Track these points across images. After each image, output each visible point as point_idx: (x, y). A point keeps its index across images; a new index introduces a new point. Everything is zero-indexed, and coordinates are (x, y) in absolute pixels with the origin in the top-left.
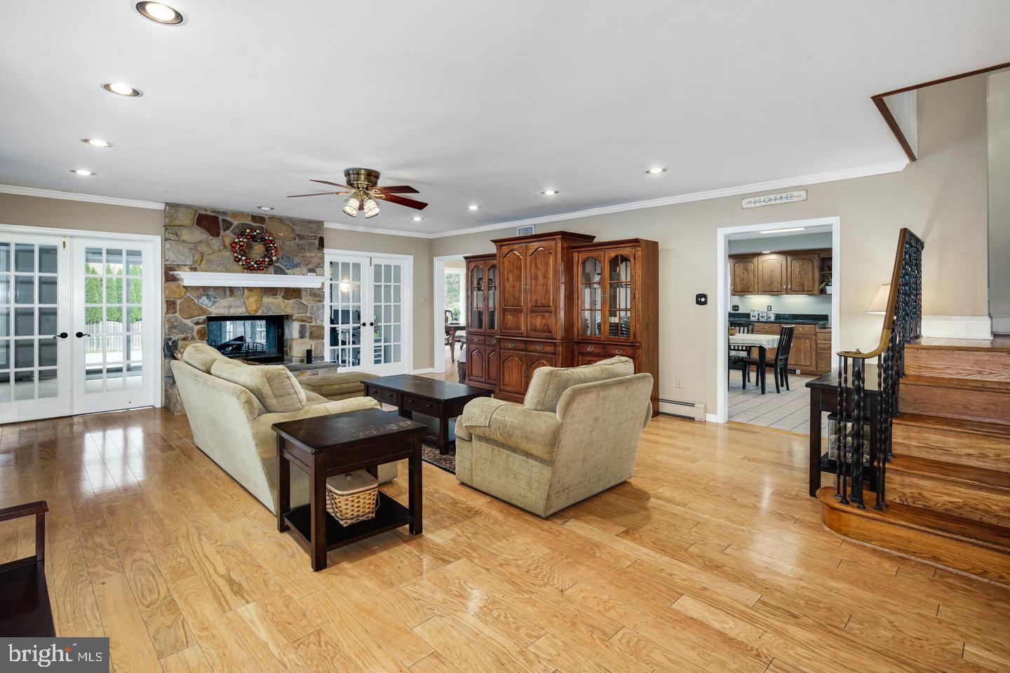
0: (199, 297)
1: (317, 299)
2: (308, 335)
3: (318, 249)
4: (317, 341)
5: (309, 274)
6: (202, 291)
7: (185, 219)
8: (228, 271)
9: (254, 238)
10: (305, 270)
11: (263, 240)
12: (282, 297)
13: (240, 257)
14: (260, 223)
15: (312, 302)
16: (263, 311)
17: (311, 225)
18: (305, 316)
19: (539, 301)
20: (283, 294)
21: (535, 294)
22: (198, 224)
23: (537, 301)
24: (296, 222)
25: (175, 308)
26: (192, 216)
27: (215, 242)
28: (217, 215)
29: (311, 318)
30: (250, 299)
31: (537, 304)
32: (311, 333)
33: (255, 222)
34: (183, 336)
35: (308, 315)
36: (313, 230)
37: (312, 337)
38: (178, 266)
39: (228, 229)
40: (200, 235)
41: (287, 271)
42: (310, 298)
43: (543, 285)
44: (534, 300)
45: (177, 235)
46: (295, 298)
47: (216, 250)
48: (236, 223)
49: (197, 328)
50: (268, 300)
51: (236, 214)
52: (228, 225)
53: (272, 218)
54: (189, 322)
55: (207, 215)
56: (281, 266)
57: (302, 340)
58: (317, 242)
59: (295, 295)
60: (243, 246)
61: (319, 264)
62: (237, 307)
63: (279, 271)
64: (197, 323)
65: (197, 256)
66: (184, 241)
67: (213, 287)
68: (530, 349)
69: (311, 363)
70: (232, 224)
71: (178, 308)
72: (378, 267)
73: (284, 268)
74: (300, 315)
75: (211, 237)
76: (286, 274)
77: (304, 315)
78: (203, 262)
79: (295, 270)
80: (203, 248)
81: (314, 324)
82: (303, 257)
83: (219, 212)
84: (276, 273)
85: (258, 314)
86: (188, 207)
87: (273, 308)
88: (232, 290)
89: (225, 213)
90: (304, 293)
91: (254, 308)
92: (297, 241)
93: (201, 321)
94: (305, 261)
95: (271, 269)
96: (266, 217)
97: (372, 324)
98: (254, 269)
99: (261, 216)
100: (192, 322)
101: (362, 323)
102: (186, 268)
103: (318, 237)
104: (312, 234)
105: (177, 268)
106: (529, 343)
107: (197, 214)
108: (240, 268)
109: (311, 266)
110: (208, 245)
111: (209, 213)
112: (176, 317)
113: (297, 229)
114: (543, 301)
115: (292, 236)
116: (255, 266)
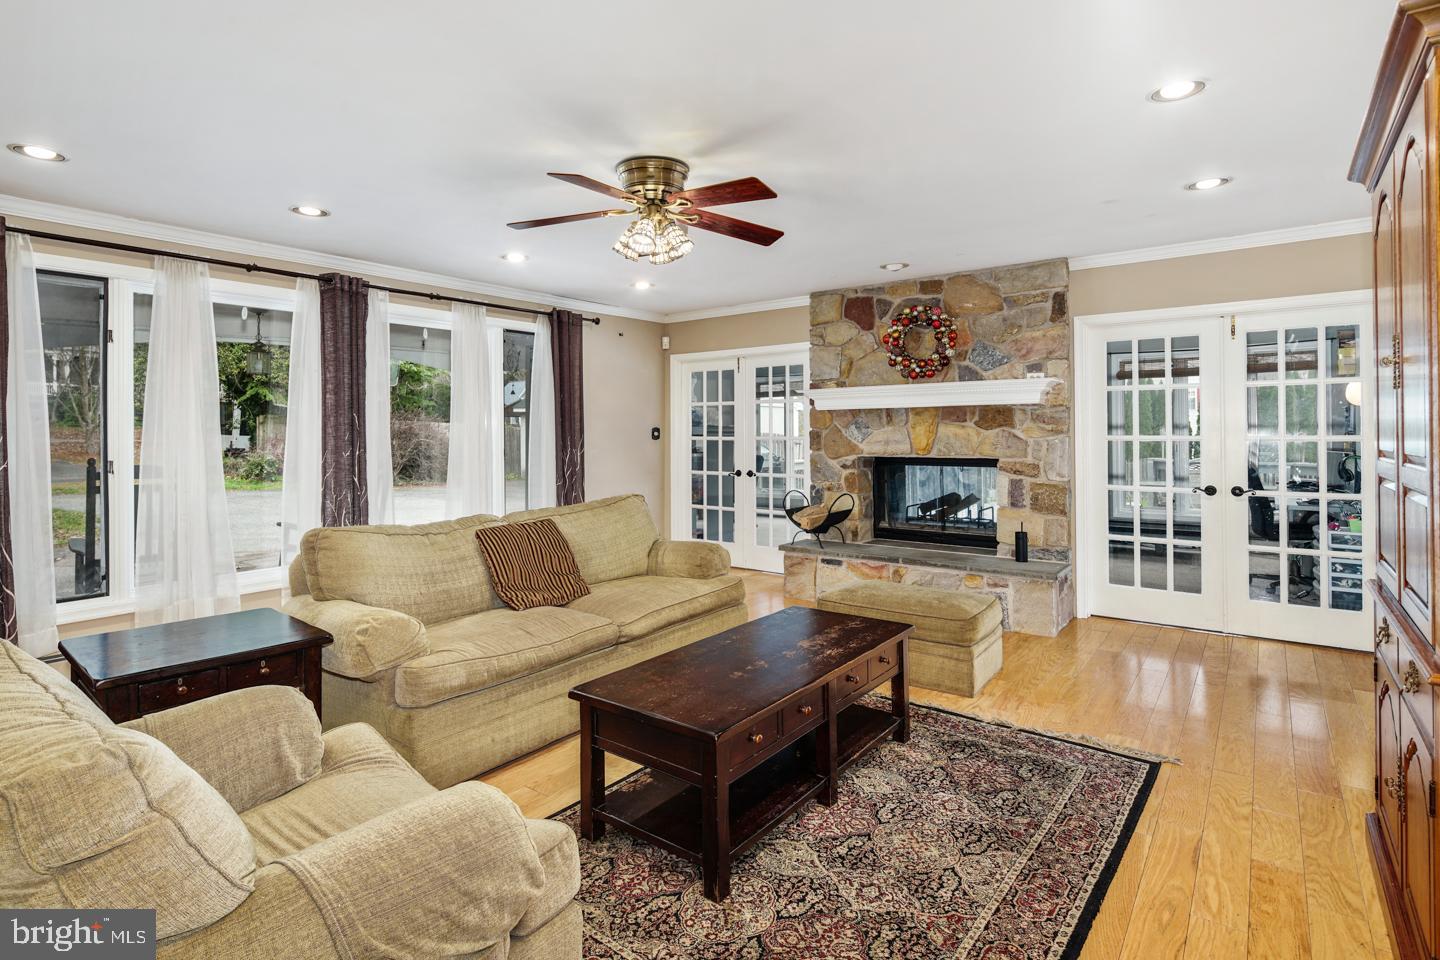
0: (847, 427)
1: (1049, 427)
2: (1027, 501)
3: (1053, 320)
4: (1050, 517)
5: (1029, 375)
6: (850, 418)
7: (831, 311)
8: (885, 382)
9: (913, 320)
10: (1020, 367)
11: (930, 322)
12: (976, 423)
13: (893, 357)
14: (933, 292)
15: (1037, 434)
16: (940, 450)
17: (1035, 273)
18: (1021, 463)
20: (976, 418)
22: (846, 316)
24: (1002, 275)
25: (819, 443)
26: (838, 305)
27: (868, 338)
28: (870, 296)
29: (1036, 467)
30: (918, 428)
32: (1035, 499)
33: (925, 294)
34: (828, 483)
35: (1030, 460)
36: (1039, 281)
37: (1037, 505)
38: (823, 381)
39: (885, 313)
40: (847, 331)
41: (984, 374)
42: (1031, 425)
45: (821, 336)
46: (1001, 426)
47: (869, 351)
48: (897, 301)
49: (845, 473)
50: (948, 430)
51: (895, 287)
52: (885, 307)
53: (955, 278)
54: (835, 464)
55: (858, 299)
56: (972, 365)
57: (1015, 510)
58: (1049, 305)
59: (1000, 419)
60: (899, 337)
61: (1050, 353)
62: (897, 442)
63: (970, 375)
64: (844, 467)
65: (845, 365)
66: (831, 345)
67: (864, 410)
69: (1025, 560)
70: (890, 304)
71: (823, 441)
72: (1258, 338)
73: (978, 369)
74: (1010, 460)
75: (863, 332)
76: (981, 379)
77: (1018, 460)
78: (853, 372)
79: (998, 371)
80: (854, 352)
81: (1041, 480)
82: (1016, 342)
83: (873, 290)
84: (962, 379)
85: (933, 455)
86: (833, 293)
87: (958, 444)
88: (889, 414)
89: (880, 289)
90: (1018, 416)
91: (924, 444)
92: (1005, 312)
93: (849, 463)
94: (1019, 351)
95: (954, 372)
96: (945, 279)
97: (1238, 491)
98: (918, 376)
99: (936, 279)
100: (838, 463)
101: (1203, 486)
102: (832, 383)
103: (1052, 295)
104: (1038, 292)
105: (821, 385)
107: (845, 300)
108: (898, 376)
109: (1034, 359)
110: (858, 343)
111: (860, 295)
112: (820, 456)
113: (1004, 287)
115: (993, 303)
116: (918, 370)
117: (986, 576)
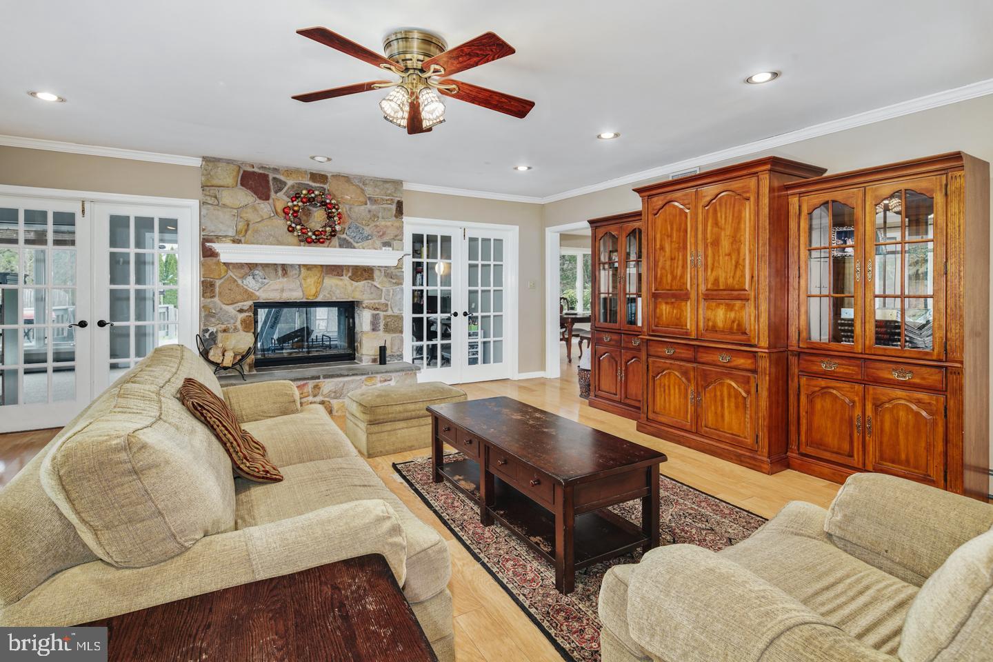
0: (243, 277)
1: (394, 281)
2: (382, 327)
3: (396, 216)
4: (394, 335)
5: (384, 248)
6: (246, 270)
7: (226, 177)
8: (280, 243)
9: (311, 200)
10: (378, 243)
11: (323, 204)
12: (350, 277)
13: (293, 225)
14: (321, 183)
15: (387, 285)
16: (325, 295)
17: (387, 185)
18: (379, 303)
19: (722, 280)
20: (350, 274)
21: (712, 270)
22: (242, 184)
23: (716, 281)
24: (367, 182)
25: (213, 291)
26: (235, 173)
27: (265, 208)
28: (266, 173)
29: (387, 305)
30: (308, 280)
31: (718, 286)
32: (386, 325)
33: (314, 182)
34: (223, 327)
35: (383, 301)
36: (389, 192)
37: (387, 329)
38: (218, 237)
39: (280, 190)
40: (244, 197)
41: (355, 244)
42: (385, 279)
43: (729, 255)
44: (711, 279)
45: (216, 197)
46: (366, 279)
47: (265, 217)
48: (290, 182)
49: (241, 316)
50: (330, 282)
51: (289, 172)
52: (280, 185)
53: (337, 176)
54: (231, 310)
55: (254, 173)
56: (348, 238)
57: (374, 333)
58: (394, 207)
59: (366, 275)
60: (298, 211)
61: (396, 236)
62: (291, 290)
63: (345, 244)
64: (241, 311)
65: (241, 225)
66: (224, 206)
67: (261, 264)
68: (701, 360)
69: (385, 363)
70: (285, 184)
71: (217, 290)
72: (473, 240)
73: (351, 240)
74: (372, 301)
75: (258, 201)
76: (354, 248)
77: (376, 301)
78: (249, 232)
79: (366, 243)
80: (249, 215)
81: (390, 312)
82: (376, 226)
83: (269, 169)
84: (341, 246)
85: (319, 299)
86: (229, 162)
87: (338, 291)
88: (285, 268)
89: (276, 170)
90: (376, 274)
91: (313, 291)
92: (369, 206)
93: (245, 308)
94: (378, 232)
95: (335, 241)
96: (329, 175)
97: (465, 314)
98: (313, 241)
99: (322, 173)
100: (234, 309)
101: (452, 312)
102: (228, 240)
103: (396, 201)
104: (388, 198)
105: (216, 240)
106: (701, 350)
107: (242, 172)
108: (296, 240)
109: (386, 239)
110: (255, 209)
111: (256, 170)
112: (215, 303)
113: (369, 191)
114: (730, 281)
115: (362, 199)
116: (314, 237)
117: (378, 376)
